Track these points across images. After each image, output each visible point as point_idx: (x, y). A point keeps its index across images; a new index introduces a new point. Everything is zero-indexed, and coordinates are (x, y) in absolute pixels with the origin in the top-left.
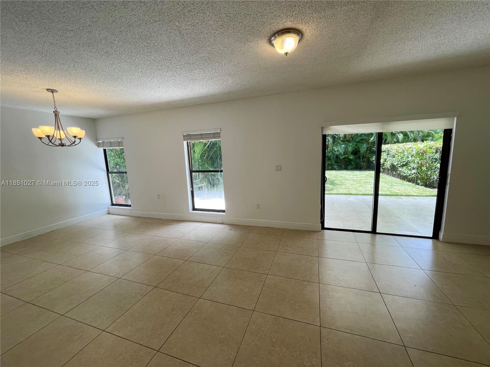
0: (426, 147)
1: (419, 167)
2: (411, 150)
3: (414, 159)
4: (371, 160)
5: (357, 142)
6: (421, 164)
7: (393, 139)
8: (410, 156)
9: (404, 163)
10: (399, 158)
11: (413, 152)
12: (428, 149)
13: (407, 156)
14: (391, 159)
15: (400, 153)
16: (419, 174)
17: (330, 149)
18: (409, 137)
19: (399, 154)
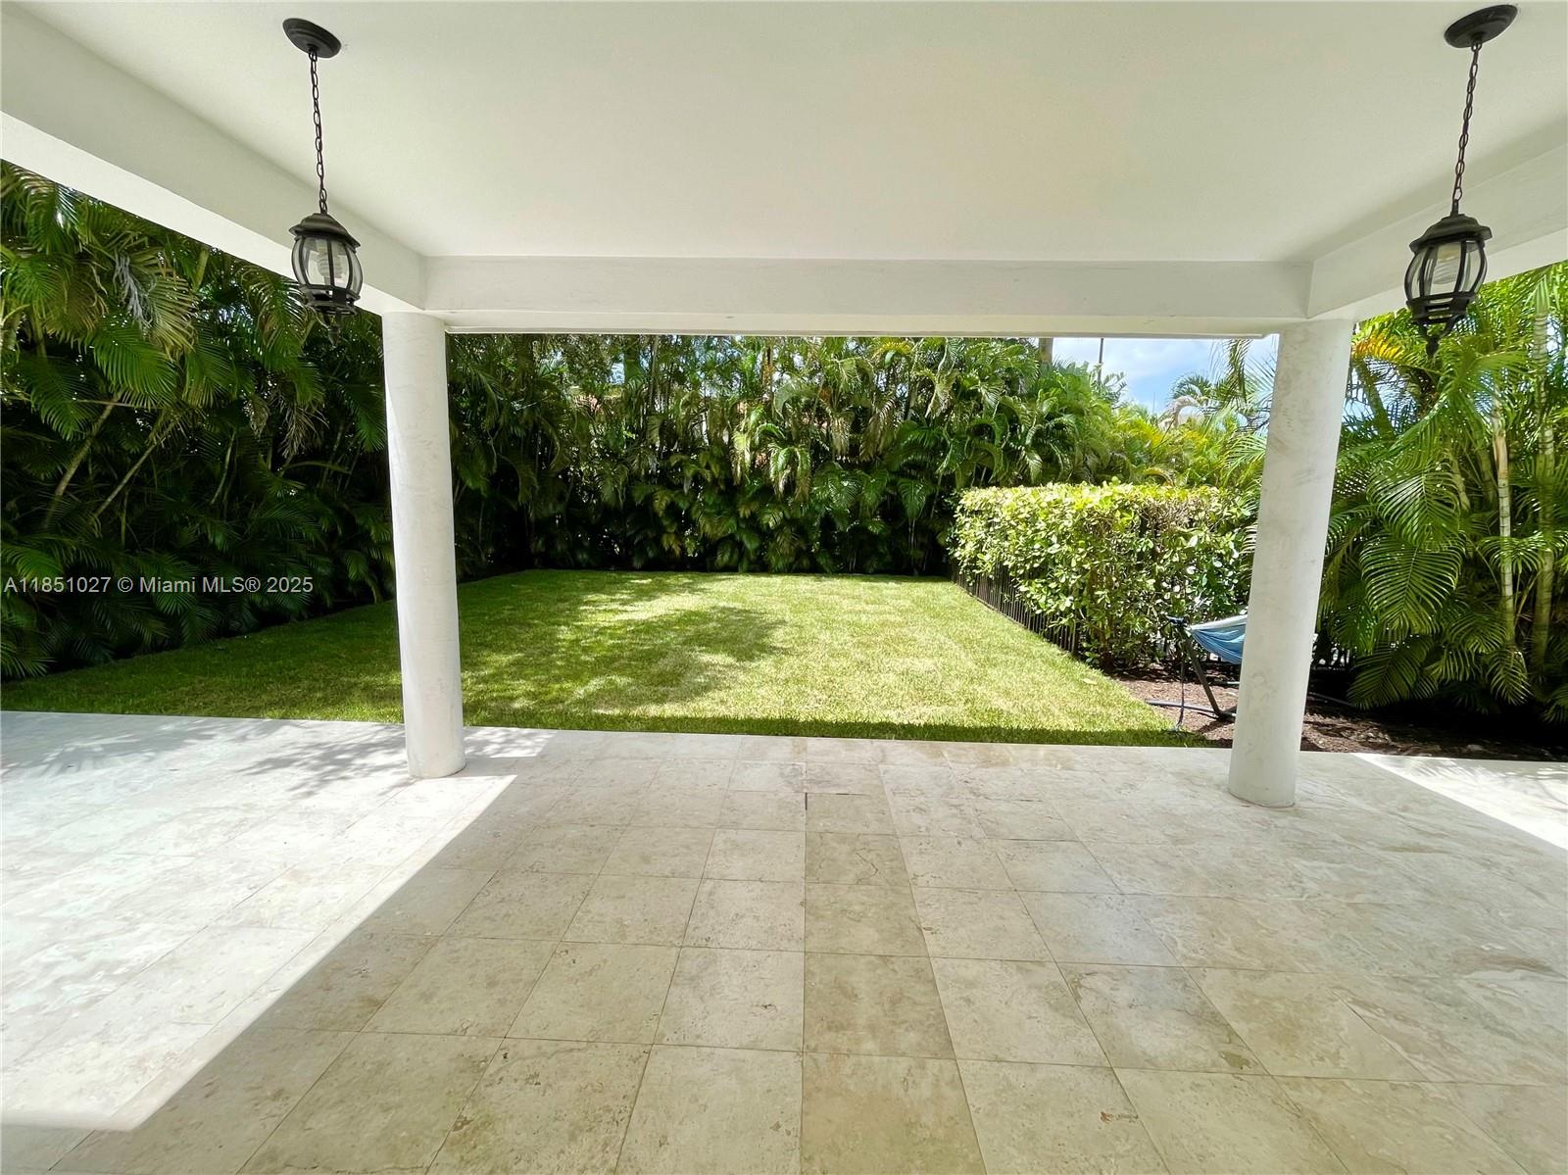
0: (1109, 501)
1: (1084, 585)
2: (1057, 511)
3: (1068, 552)
4: (941, 542)
5: (894, 473)
6: (1093, 573)
7: (1011, 471)
8: (1054, 539)
9: (1036, 565)
10: (1020, 543)
11: (1066, 523)
12: (1118, 514)
13: (1044, 534)
14: (995, 542)
15: (1022, 520)
16: (1085, 614)
17: (803, 493)
18: (1059, 468)
19: (1019, 527)
